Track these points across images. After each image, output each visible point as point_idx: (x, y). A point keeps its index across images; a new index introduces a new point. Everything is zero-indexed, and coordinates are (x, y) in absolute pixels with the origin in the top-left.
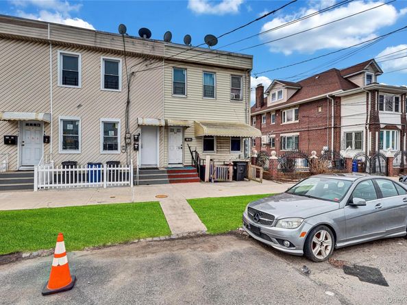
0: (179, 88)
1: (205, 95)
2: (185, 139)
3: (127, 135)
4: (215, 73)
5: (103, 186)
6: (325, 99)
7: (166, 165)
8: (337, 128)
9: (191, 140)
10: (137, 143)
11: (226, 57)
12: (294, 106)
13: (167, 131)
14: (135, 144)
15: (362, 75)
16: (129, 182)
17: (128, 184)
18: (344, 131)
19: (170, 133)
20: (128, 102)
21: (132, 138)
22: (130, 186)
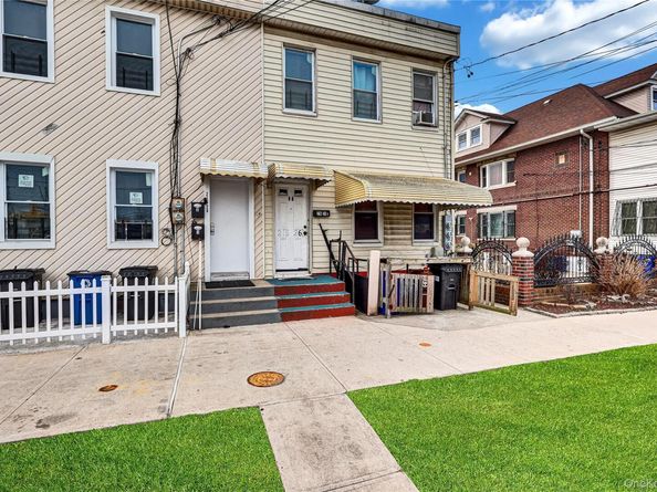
0: (299, 95)
1: (357, 113)
2: (315, 214)
3: (175, 202)
4: (378, 63)
5: (99, 339)
6: (575, 138)
7: (270, 274)
8: (602, 193)
9: (327, 214)
10: (200, 222)
11: (404, 27)
12: (506, 156)
13: (272, 195)
14: (194, 224)
15: (646, 91)
16: (173, 324)
17: (171, 329)
18: (615, 199)
19: (278, 199)
20: (177, 123)
21: (188, 209)
22: (177, 335)
